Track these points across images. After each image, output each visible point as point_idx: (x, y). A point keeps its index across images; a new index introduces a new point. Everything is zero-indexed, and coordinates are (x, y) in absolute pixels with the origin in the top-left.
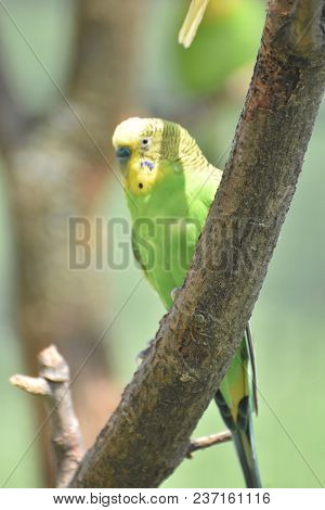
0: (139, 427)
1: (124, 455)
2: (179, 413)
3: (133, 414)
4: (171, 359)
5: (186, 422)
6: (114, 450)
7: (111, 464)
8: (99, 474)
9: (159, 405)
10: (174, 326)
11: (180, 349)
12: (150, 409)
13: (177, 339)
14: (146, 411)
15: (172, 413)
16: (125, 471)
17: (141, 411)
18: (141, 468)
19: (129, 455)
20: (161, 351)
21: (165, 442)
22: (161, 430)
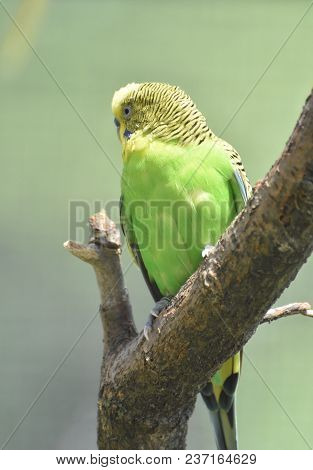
0: (225, 298)
1: (203, 327)
2: (271, 284)
3: (218, 283)
4: (269, 227)
5: (273, 294)
6: (191, 321)
7: (186, 335)
8: (170, 345)
9: (250, 276)
10: (276, 193)
11: (281, 218)
12: (238, 278)
13: (278, 205)
14: (233, 282)
15: (263, 285)
16: (202, 344)
17: (228, 281)
18: (218, 341)
19: (208, 327)
20: (258, 219)
21: (249, 315)
22: (248, 301)
